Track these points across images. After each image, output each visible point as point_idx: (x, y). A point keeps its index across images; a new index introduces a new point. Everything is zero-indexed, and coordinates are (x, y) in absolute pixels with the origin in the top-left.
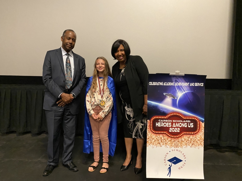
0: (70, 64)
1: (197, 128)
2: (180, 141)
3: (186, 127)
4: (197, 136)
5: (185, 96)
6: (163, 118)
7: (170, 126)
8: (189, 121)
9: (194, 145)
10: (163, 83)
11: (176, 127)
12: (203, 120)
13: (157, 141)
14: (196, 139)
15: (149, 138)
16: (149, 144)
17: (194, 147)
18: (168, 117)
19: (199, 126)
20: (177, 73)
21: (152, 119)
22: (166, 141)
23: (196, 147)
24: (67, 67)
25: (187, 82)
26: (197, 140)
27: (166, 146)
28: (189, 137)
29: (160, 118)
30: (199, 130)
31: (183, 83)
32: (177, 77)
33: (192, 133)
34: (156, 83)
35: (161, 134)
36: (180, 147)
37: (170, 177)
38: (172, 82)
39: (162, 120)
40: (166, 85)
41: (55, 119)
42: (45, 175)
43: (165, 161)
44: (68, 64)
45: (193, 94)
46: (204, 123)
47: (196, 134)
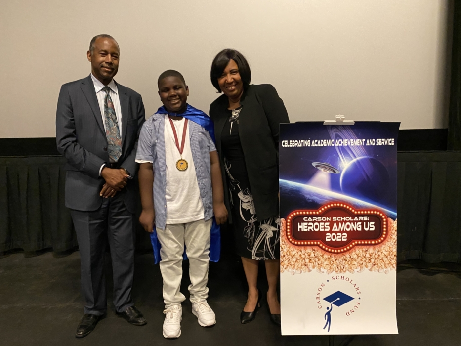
0: (114, 110)
1: (383, 231)
2: (348, 259)
3: (360, 230)
4: (382, 248)
5: (357, 166)
6: (313, 214)
8: (366, 219)
9: (376, 266)
10: (311, 142)
11: (339, 230)
12: (394, 215)
13: (302, 261)
14: (380, 253)
15: (285, 254)
16: (285, 266)
17: (377, 271)
18: (322, 210)
19: (387, 228)
20: (338, 120)
21: (290, 216)
22: (319, 260)
23: (380, 271)
24: (108, 118)
25: (361, 138)
26: (382, 256)
27: (320, 270)
28: (366, 251)
29: (306, 214)
30: (386, 235)
31: (352, 140)
32: (340, 129)
33: (373, 242)
34: (297, 141)
35: (308, 247)
36: (347, 271)
37: (328, 331)
38: (329, 138)
39: (310, 218)
40: (316, 145)
41: (90, 225)
42: (81, 336)
43: (318, 300)
44: (109, 111)
45: (373, 162)
46: (397, 221)
47: (381, 244)
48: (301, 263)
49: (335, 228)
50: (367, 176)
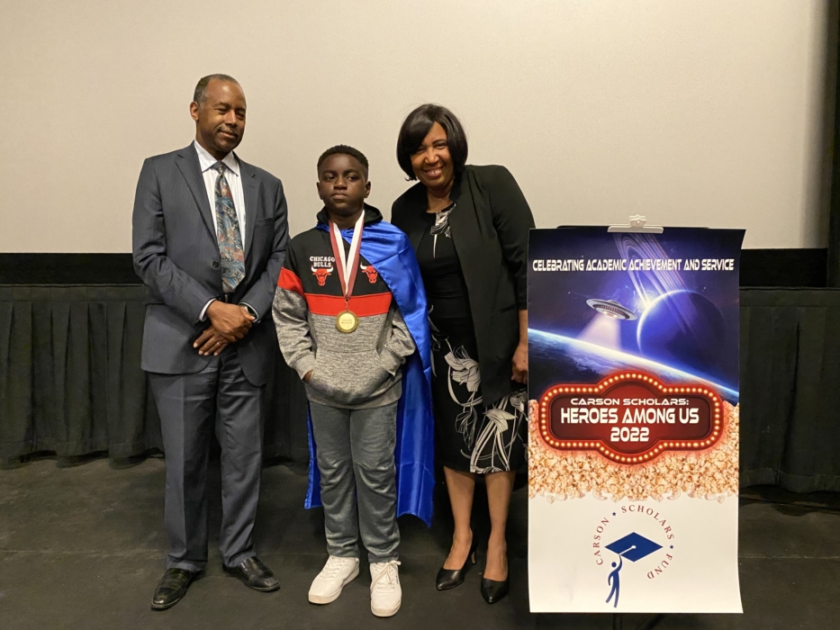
0: (232, 201)
1: (715, 425)
2: (651, 475)
3: (672, 421)
4: (712, 456)
5: (669, 306)
6: (587, 392)
7: (611, 421)
8: (683, 402)
9: (701, 488)
10: (585, 263)
11: (634, 423)
12: (733, 397)
13: (568, 478)
14: (708, 465)
15: (537, 465)
16: (537, 487)
17: (703, 497)
18: (605, 387)
19: (721, 419)
20: (634, 225)
21: (547, 395)
22: (598, 476)
23: (709, 498)
24: (221, 213)
25: (675, 258)
26: (712, 470)
27: (600, 494)
28: (683, 460)
29: (576, 392)
30: (720, 432)
31: (659, 261)
32: (637, 240)
33: (696, 445)
34: (559, 261)
35: (579, 452)
36: (650, 497)
37: (615, 606)
38: (617, 257)
39: (582, 400)
40: (594, 269)
42: (161, 606)
43: (596, 549)
44: (224, 202)
45: (695, 298)
46: (740, 407)
47: (710, 448)
48: (565, 480)
49: (628, 418)
50: (685, 325)
